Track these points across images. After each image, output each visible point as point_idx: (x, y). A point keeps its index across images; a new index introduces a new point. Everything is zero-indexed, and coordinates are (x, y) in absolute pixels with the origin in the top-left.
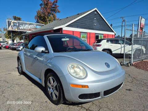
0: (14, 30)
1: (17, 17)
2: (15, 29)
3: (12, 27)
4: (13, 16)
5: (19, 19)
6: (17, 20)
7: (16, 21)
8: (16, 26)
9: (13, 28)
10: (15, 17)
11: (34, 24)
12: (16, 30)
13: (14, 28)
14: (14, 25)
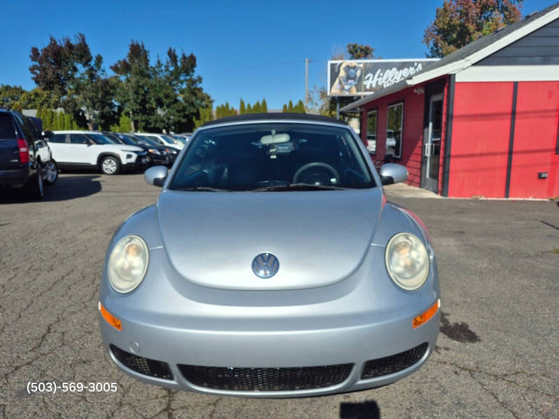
0: (347, 94)
1: (359, 45)
2: (349, 90)
3: (340, 83)
4: (349, 46)
5: (366, 53)
6: (359, 57)
7: (354, 62)
8: (354, 78)
9: (343, 89)
10: (354, 47)
11: (418, 63)
12: (354, 93)
13: (347, 87)
14: (348, 78)
